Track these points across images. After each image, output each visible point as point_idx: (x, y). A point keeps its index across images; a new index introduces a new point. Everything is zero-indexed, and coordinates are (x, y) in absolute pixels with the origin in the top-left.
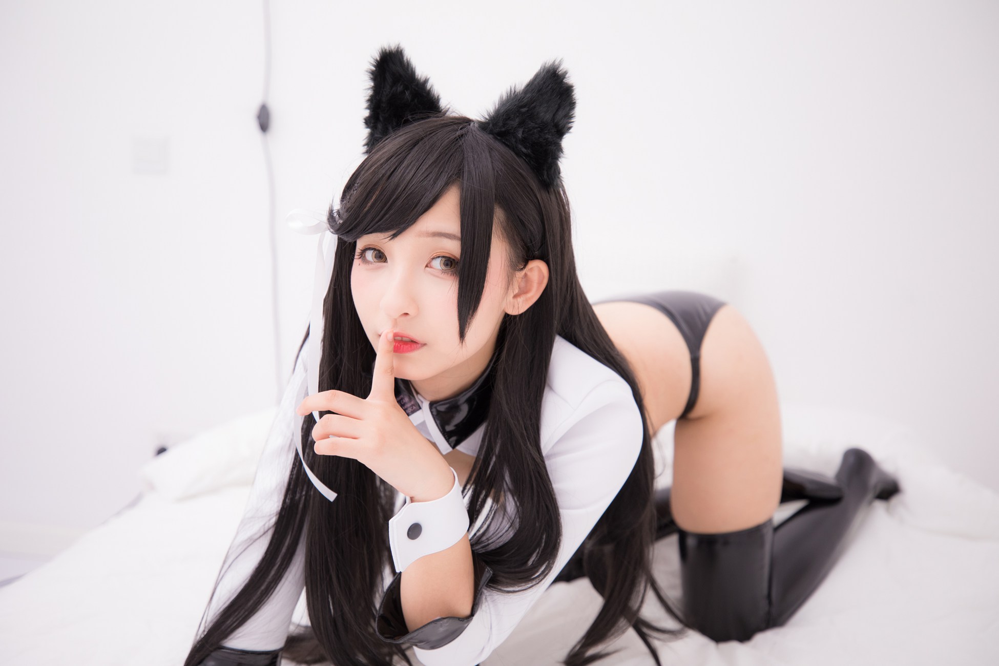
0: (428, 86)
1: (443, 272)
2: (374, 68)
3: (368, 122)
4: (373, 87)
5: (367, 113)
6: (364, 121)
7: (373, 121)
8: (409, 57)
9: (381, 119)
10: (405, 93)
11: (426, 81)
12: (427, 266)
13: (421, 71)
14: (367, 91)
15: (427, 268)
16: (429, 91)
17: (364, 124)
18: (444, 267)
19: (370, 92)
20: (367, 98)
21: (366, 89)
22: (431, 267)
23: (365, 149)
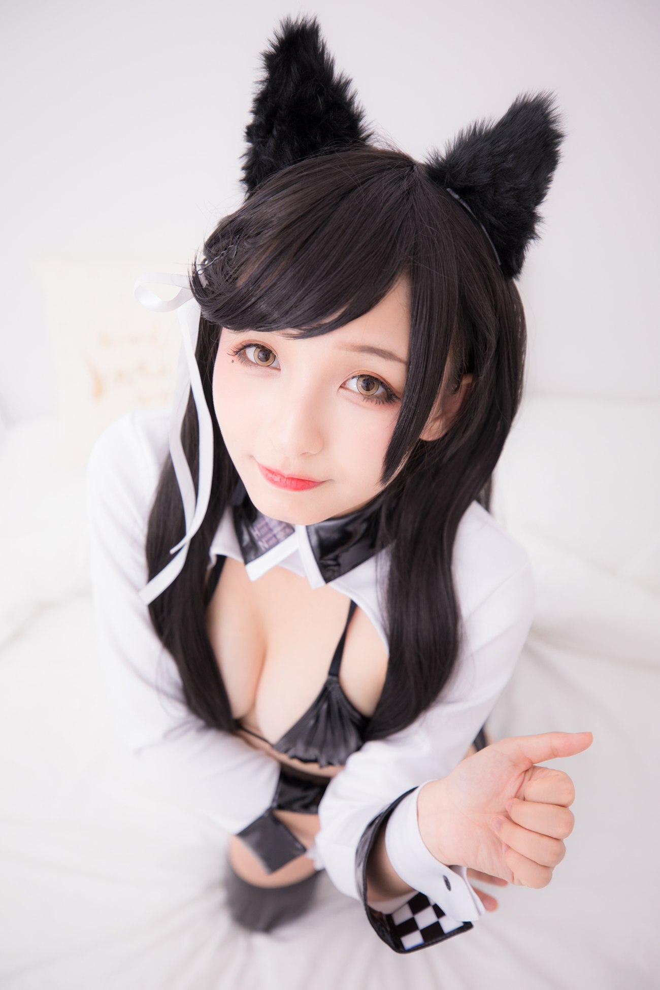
0: (349, 93)
1: (365, 398)
2: (272, 50)
3: (252, 133)
4: (267, 79)
5: (250, 119)
6: (246, 130)
7: (261, 134)
8: (324, 41)
9: (275, 133)
10: (317, 99)
11: (347, 83)
12: (341, 387)
13: (342, 68)
14: (257, 85)
15: (342, 390)
16: (351, 103)
17: (245, 134)
18: (364, 392)
19: (260, 88)
20: (254, 96)
21: (257, 82)
22: (346, 389)
23: (242, 174)
